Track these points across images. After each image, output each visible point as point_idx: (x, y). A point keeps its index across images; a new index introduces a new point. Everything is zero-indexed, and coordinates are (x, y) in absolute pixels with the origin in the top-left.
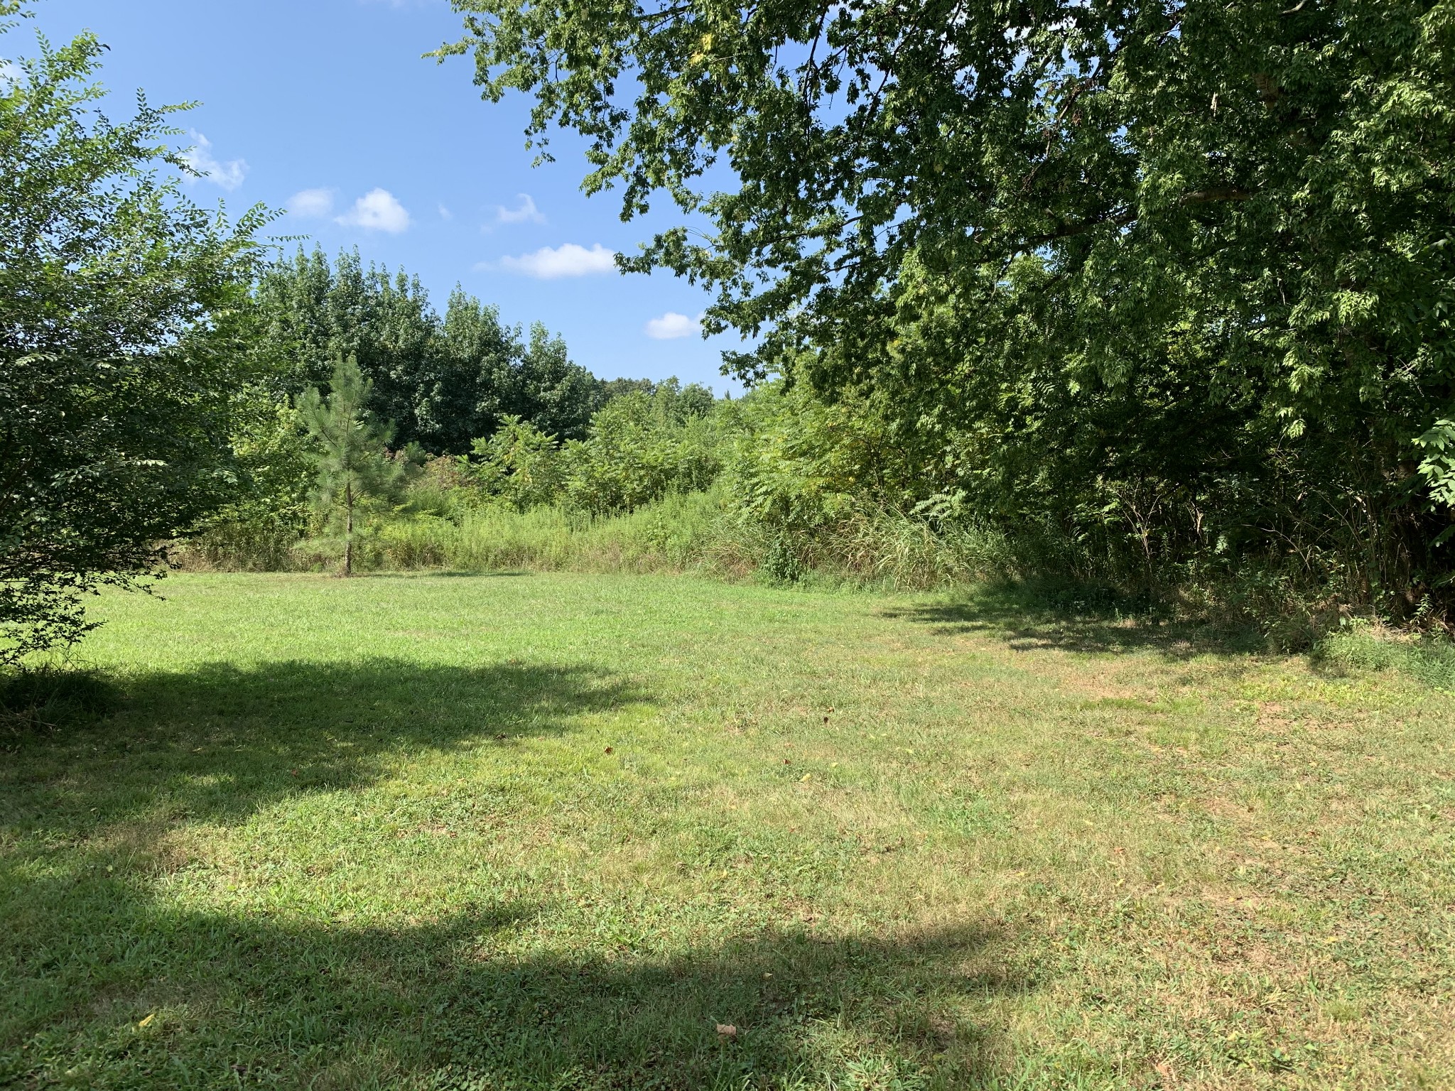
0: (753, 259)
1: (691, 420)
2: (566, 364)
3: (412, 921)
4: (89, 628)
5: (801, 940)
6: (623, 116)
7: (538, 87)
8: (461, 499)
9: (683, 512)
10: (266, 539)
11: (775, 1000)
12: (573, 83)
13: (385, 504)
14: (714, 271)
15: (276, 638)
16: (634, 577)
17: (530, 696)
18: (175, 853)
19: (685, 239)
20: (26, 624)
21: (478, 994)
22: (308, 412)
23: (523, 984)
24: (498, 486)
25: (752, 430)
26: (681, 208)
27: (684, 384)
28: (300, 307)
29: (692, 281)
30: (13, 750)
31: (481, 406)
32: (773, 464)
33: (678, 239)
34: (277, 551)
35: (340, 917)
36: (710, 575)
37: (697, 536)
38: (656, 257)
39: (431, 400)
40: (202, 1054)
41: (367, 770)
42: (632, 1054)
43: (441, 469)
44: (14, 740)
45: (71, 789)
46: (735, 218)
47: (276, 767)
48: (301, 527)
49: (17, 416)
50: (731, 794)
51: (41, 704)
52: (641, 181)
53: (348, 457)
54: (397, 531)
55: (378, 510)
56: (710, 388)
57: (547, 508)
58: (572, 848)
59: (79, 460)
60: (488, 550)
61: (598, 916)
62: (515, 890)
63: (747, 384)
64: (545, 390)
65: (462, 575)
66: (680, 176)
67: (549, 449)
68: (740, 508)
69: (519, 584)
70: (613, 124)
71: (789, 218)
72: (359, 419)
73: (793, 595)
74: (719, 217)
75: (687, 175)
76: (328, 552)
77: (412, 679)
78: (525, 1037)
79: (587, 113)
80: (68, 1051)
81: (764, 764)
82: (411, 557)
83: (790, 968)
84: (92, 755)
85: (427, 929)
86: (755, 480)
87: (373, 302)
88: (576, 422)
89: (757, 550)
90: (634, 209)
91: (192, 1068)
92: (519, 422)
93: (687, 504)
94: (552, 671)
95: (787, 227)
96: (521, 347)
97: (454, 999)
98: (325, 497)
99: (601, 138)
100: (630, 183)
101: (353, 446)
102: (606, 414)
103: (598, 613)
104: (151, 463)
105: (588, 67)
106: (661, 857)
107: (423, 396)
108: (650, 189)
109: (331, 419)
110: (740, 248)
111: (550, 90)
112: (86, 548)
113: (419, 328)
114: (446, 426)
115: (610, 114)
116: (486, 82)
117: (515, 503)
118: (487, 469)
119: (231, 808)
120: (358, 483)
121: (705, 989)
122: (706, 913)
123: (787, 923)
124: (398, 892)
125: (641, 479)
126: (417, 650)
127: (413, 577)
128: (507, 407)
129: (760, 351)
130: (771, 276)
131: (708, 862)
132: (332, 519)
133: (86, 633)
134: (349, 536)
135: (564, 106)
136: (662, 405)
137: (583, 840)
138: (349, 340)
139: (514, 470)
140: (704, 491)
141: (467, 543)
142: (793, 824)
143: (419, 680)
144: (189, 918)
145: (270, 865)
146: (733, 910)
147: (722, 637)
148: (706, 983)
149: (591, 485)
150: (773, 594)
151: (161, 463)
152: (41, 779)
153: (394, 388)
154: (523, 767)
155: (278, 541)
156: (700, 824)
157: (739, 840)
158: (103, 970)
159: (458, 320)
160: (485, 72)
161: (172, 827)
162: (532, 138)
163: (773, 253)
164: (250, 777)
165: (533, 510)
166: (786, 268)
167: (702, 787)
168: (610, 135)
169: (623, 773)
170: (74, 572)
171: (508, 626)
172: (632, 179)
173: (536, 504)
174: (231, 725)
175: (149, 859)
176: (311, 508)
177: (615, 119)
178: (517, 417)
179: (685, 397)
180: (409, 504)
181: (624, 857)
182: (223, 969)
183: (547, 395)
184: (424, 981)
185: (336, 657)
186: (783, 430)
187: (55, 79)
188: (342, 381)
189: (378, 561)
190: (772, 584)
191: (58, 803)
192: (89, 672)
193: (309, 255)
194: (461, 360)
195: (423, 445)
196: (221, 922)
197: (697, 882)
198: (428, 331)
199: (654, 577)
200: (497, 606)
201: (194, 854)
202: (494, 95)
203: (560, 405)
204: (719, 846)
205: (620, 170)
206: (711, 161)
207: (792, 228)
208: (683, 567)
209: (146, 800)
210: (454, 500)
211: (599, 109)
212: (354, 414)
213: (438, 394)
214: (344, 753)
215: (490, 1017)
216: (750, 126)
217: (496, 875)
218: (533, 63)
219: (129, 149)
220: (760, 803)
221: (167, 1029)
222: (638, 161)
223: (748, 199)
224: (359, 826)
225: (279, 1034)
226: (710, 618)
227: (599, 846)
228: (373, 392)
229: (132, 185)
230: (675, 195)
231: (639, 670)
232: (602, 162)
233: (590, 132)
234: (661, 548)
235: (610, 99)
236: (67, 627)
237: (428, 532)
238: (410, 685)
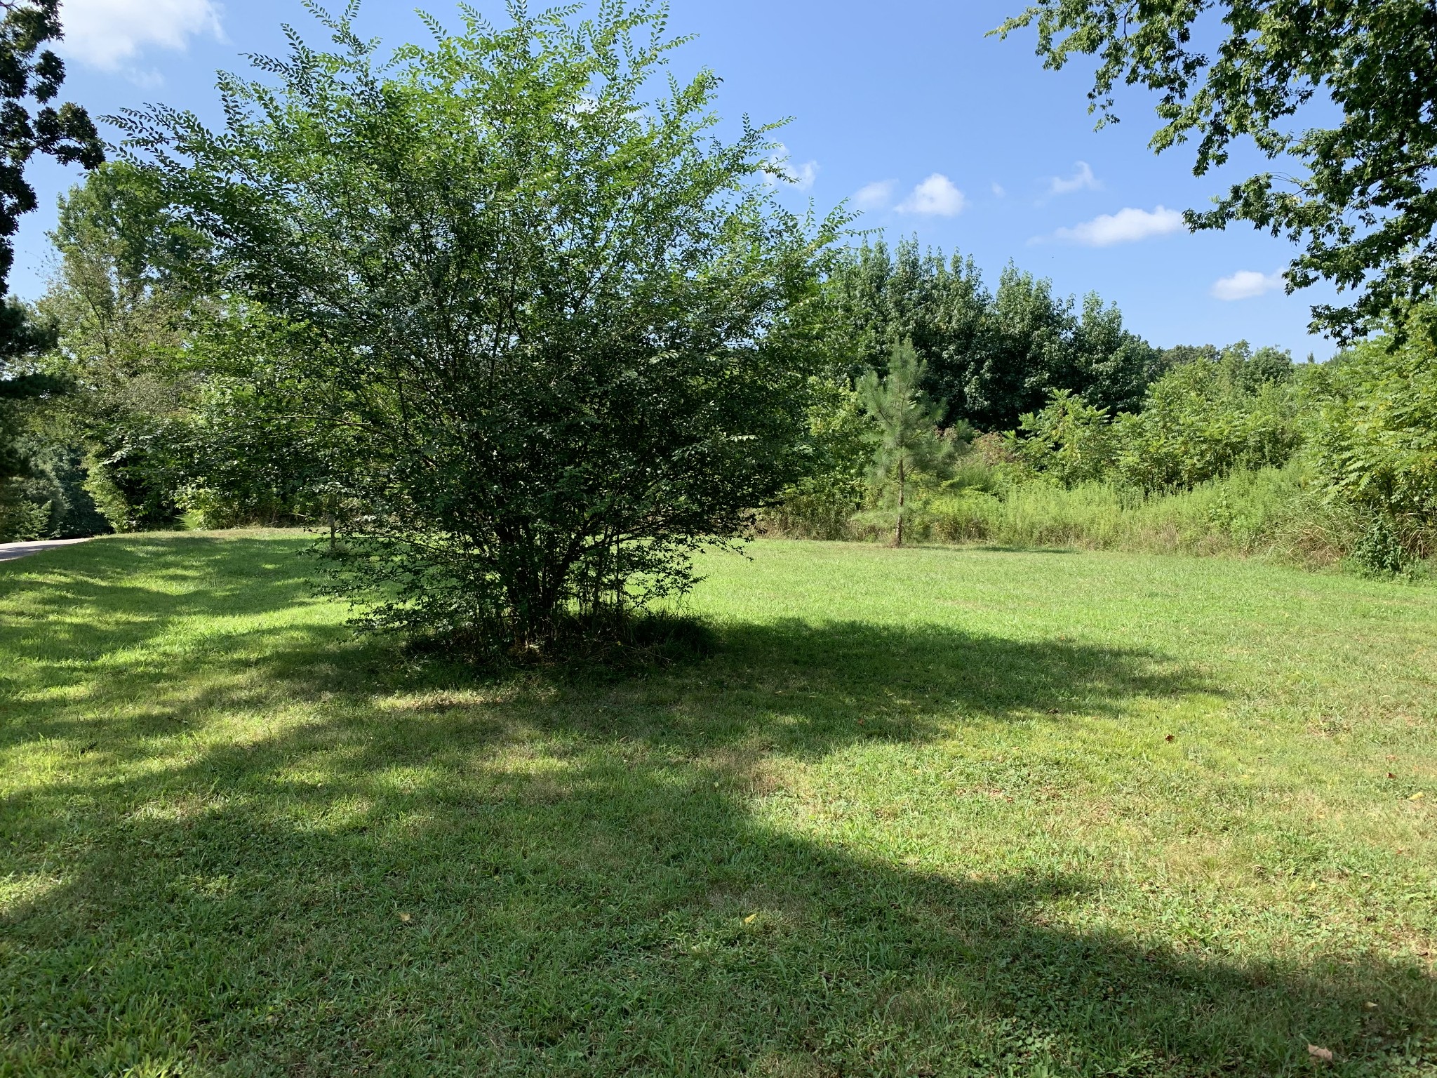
0: (1356, 199)
1: (1265, 388)
2: (1121, 333)
3: (973, 875)
4: (695, 581)
5: (1414, 974)
6: (1200, 62)
7: (1103, 47)
8: (1006, 474)
9: (1253, 490)
10: (828, 511)
11: (1380, 1034)
12: (1145, 35)
13: (934, 479)
14: (1303, 219)
15: (838, 600)
16: (1192, 560)
17: (1082, 675)
18: (765, 779)
19: (1269, 186)
20: (652, 575)
21: (1039, 957)
22: (868, 394)
23: (1085, 957)
24: (1045, 462)
25: (1345, 398)
26: (1265, 152)
27: (1255, 348)
28: (862, 296)
29: (1275, 231)
30: (642, 677)
31: (1029, 382)
32: (1372, 435)
33: (1261, 187)
34: (837, 521)
35: (906, 860)
36: (1282, 561)
37: (1270, 518)
38: (1232, 209)
39: (981, 378)
40: (795, 956)
41: (925, 727)
42: (1207, 1053)
43: (989, 445)
44: (643, 670)
45: (684, 713)
46: (1335, 156)
47: (845, 715)
48: (858, 500)
49: (649, 404)
50: (1318, 802)
51: (662, 642)
52: (1219, 129)
53: (902, 436)
54: (945, 506)
55: (927, 485)
56: (1288, 352)
57: (1095, 484)
58: (1134, 831)
59: (691, 440)
60: (1033, 526)
61: (1164, 904)
62: (1075, 863)
63: (1343, 343)
64: (1098, 362)
65: (1007, 550)
66: (1267, 118)
67: (1099, 423)
68: (1326, 486)
69: (1066, 561)
70: (1187, 72)
71: (1405, 149)
72: (912, 399)
73: (1394, 590)
74: (1314, 157)
75: (1275, 115)
76: (881, 524)
77: (963, 646)
78: (1090, 1008)
79: (1158, 65)
80: (693, 931)
81: (1360, 775)
82: (958, 531)
83: (1400, 1003)
84: (699, 688)
85: (987, 885)
86: (1347, 455)
87: (928, 286)
88: (1129, 394)
89: (1346, 535)
90: (1210, 161)
91: (788, 966)
92: (1070, 395)
93: (1258, 481)
94: (1102, 652)
95: (1403, 158)
96: (1073, 319)
97: (1016, 957)
98: (881, 472)
99: (1172, 89)
100: (1207, 133)
101: (907, 424)
102: (1165, 384)
103: (1152, 595)
104: (745, 438)
105: (1162, 15)
106: (1235, 856)
107: (973, 374)
108: (1230, 137)
109: (888, 400)
110: (1338, 189)
111: (1118, 48)
112: (696, 514)
113: (972, 308)
114: (994, 403)
115: (1184, 62)
116: (1048, 50)
117: (1062, 479)
118: (1035, 445)
119: (808, 747)
120: (910, 459)
121: (1292, 1004)
122: (1292, 924)
123: (1395, 953)
124: (960, 846)
125: (1202, 454)
126: (966, 620)
127: (959, 550)
128: (1059, 379)
129: (1363, 303)
130: (1377, 218)
131: (1292, 870)
132: (885, 493)
133: (693, 585)
134: (900, 510)
135: (1133, 62)
136: (1227, 371)
137: (1145, 825)
138: (906, 324)
139: (1062, 445)
140: (1279, 467)
141: (1011, 519)
142: (1399, 845)
143: (969, 648)
144: (780, 837)
145: (842, 802)
146: (1323, 926)
147: (1300, 631)
148: (1293, 998)
149: (1144, 460)
150: (1371, 586)
151: (752, 437)
152: (662, 703)
153: (946, 368)
154: (1078, 744)
155: (838, 513)
156: (1280, 829)
157: (1330, 852)
158: (715, 869)
159: (1010, 296)
160: (1048, 40)
161: (762, 757)
162: (1095, 101)
163: (1383, 190)
164: (822, 721)
165: (1081, 486)
166: (1399, 206)
167: (1282, 791)
168: (1184, 85)
169: (1187, 764)
170: (686, 533)
171: (1056, 603)
172: (1209, 129)
173: (1084, 480)
174: (804, 674)
175: (746, 781)
176: (867, 483)
177: (1189, 67)
178: (1067, 391)
179: (1256, 364)
180: (957, 479)
181: (1190, 849)
182: (808, 887)
183: (1101, 367)
184: (986, 934)
185: (892, 621)
186: (1387, 395)
187: (681, 113)
188: (899, 364)
189: (926, 533)
190: (1366, 575)
191: (675, 725)
192: (694, 619)
193: (872, 246)
194: (1011, 337)
195: (972, 423)
196: (805, 846)
197: (1279, 889)
198: (980, 310)
199: (1215, 560)
200: (1043, 582)
201: (781, 783)
202: (1057, 63)
203: (1113, 378)
204: (1304, 855)
205: (1195, 121)
206: (1305, 96)
207: (1409, 159)
208: (1250, 551)
209: (740, 731)
210: (1000, 476)
211: (1171, 59)
212: (908, 395)
213: (988, 371)
214: (904, 711)
215: (1054, 981)
216: (1358, 49)
217: (1055, 845)
218: (1099, 22)
219: (736, 165)
220: (1355, 816)
221: (767, 929)
222: (1217, 107)
223: (1351, 134)
224: (920, 779)
225: (858, 954)
226: (1285, 609)
227: (1164, 834)
228: (927, 372)
229: (738, 198)
230: (1259, 140)
231: (1204, 658)
232: (1174, 115)
233: (1160, 85)
234: (1225, 528)
235: (1185, 47)
236: (680, 579)
237: (974, 507)
238: (962, 652)
